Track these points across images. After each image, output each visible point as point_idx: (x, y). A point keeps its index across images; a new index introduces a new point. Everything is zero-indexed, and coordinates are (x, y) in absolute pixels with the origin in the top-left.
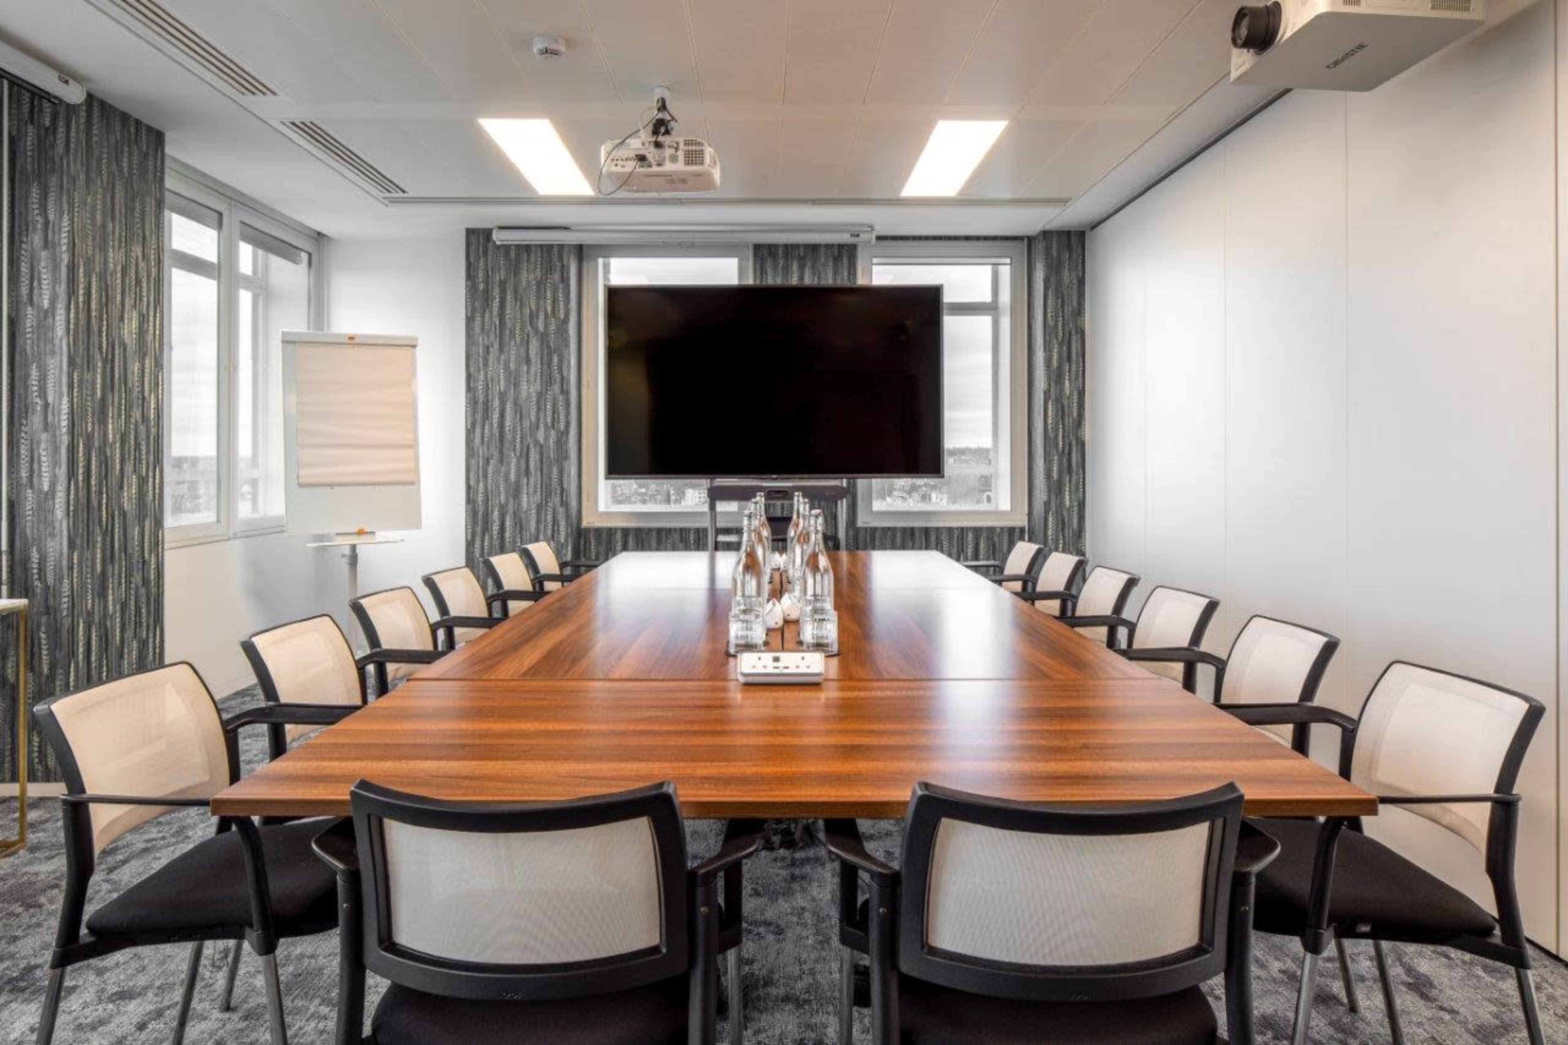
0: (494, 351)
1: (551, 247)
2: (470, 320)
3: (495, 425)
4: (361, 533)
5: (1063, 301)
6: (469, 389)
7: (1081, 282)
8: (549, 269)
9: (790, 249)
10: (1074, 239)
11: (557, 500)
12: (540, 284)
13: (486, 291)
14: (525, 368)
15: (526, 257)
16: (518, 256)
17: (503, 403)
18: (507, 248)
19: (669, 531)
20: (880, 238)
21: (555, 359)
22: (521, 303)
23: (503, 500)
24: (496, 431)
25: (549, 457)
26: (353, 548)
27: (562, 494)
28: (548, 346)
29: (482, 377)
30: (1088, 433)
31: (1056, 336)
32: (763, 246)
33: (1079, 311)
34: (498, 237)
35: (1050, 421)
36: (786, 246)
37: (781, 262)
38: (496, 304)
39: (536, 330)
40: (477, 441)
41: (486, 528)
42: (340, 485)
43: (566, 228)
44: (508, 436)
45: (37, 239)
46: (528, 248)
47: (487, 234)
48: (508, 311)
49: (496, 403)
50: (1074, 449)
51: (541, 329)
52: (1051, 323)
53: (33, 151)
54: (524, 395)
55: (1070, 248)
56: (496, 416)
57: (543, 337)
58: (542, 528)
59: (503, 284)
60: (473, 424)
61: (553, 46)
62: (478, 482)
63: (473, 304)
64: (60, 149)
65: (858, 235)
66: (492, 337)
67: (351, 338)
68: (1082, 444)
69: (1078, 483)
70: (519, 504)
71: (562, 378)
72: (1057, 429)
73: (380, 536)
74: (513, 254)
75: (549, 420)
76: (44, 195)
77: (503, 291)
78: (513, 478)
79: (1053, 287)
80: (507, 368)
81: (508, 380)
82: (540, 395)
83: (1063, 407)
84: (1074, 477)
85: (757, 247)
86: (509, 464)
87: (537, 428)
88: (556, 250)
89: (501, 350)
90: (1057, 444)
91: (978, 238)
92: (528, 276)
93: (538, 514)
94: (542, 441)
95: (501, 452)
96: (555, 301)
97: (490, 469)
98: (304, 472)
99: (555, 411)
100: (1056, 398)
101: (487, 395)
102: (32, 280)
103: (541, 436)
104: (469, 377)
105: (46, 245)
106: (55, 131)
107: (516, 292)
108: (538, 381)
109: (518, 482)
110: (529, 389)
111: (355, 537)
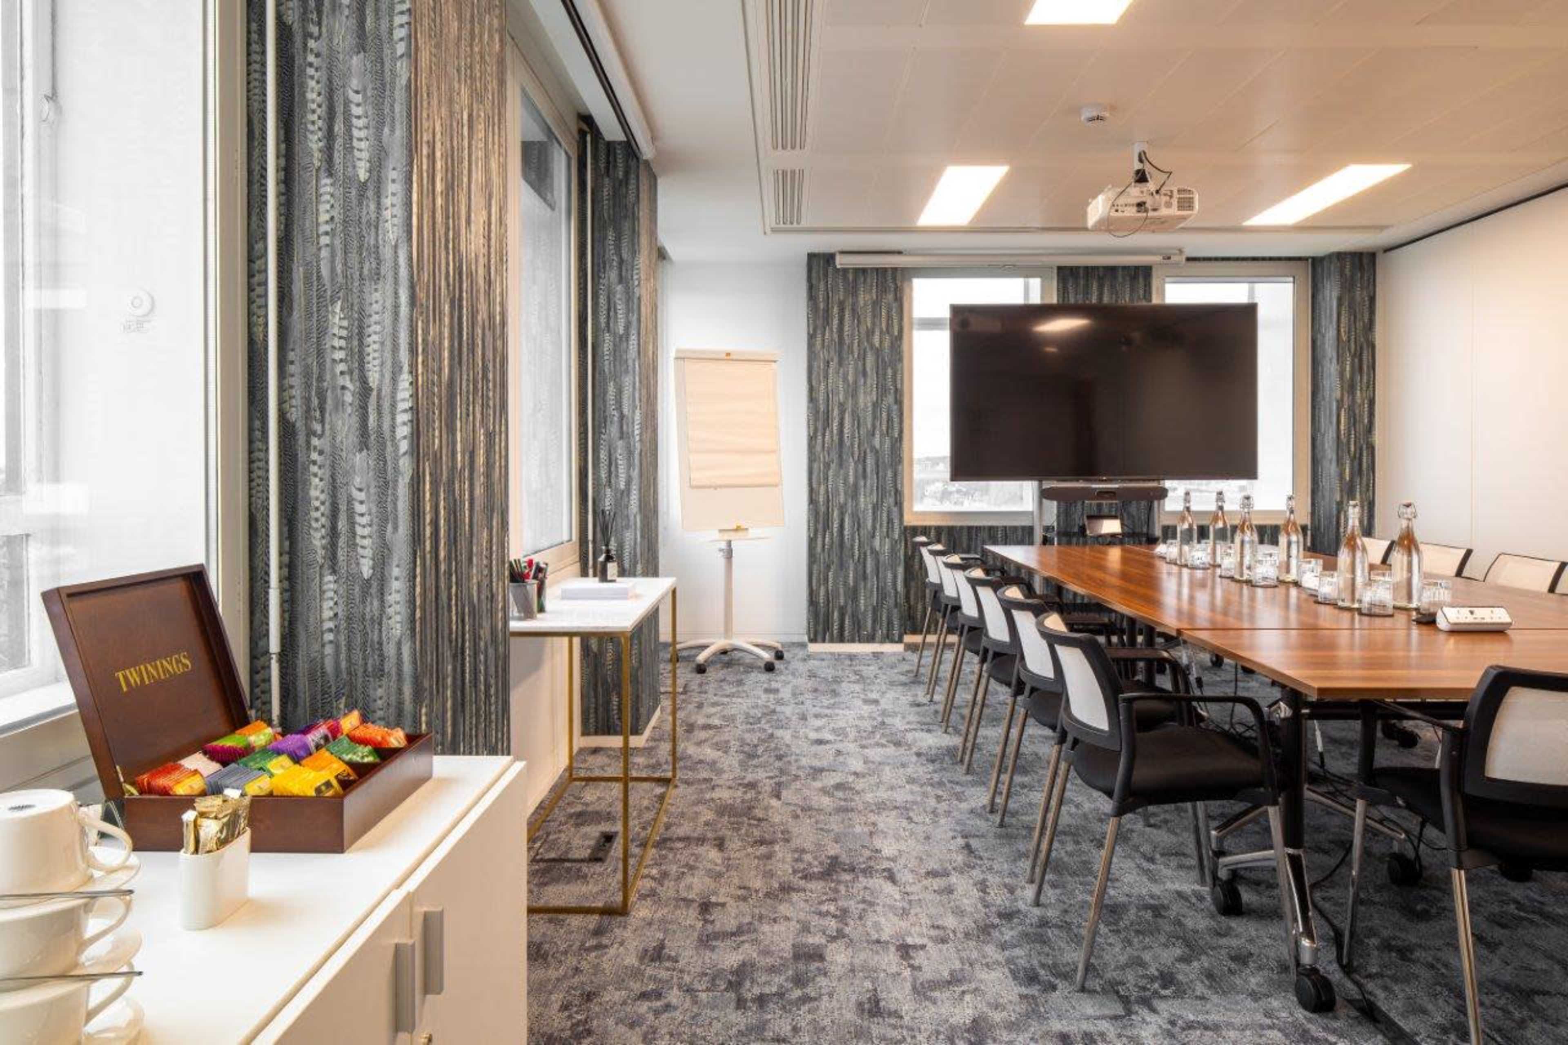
0: (833, 365)
1: (885, 270)
2: (811, 337)
3: (835, 432)
4: (738, 529)
5: (1355, 317)
6: (812, 399)
7: (1372, 299)
8: (883, 290)
9: (1089, 271)
10: (1365, 261)
11: (891, 500)
12: (876, 304)
13: (827, 311)
14: (862, 381)
15: (862, 279)
16: (855, 280)
17: (842, 413)
18: (845, 271)
19: (978, 529)
20: (1189, 259)
21: (890, 371)
22: (859, 321)
23: (842, 500)
24: (836, 438)
25: (884, 462)
26: (729, 543)
27: (896, 494)
28: (883, 360)
29: (822, 387)
30: (1378, 439)
31: (1349, 350)
32: (1065, 267)
33: (1370, 326)
34: (841, 261)
35: (1342, 427)
36: (1086, 268)
37: (1082, 282)
38: (836, 322)
39: (872, 346)
40: (818, 448)
41: (827, 526)
42: (721, 486)
43: (899, 253)
44: (847, 442)
45: (613, 275)
46: (864, 271)
47: (829, 258)
48: (846, 328)
49: (836, 412)
50: (1365, 454)
51: (877, 345)
52: (1344, 337)
53: (608, 200)
54: (861, 405)
55: (1361, 267)
56: (835, 424)
57: (878, 352)
58: (878, 526)
59: (842, 305)
60: (816, 431)
61: (1102, 114)
62: (819, 484)
63: (814, 321)
64: (632, 197)
65: (1169, 258)
66: (832, 353)
67: (728, 354)
68: (1371, 448)
69: (1368, 485)
70: (857, 505)
71: (896, 390)
72: (1349, 435)
73: (752, 532)
74: (851, 277)
75: (884, 428)
76: (618, 239)
77: (842, 311)
78: (851, 480)
79: (1346, 304)
80: (845, 379)
81: (846, 393)
82: (875, 405)
83: (1355, 414)
84: (1365, 479)
85: (1060, 269)
86: (847, 468)
87: (873, 435)
88: (890, 272)
89: (840, 364)
90: (1349, 448)
91: (1264, 259)
92: (864, 298)
93: (874, 513)
94: (878, 446)
95: (840, 456)
96: (889, 317)
97: (831, 473)
98: (695, 475)
99: (890, 420)
100: (1349, 407)
101: (828, 405)
102: (609, 310)
103: (877, 442)
104: (811, 389)
105: (621, 280)
106: (627, 184)
107: (853, 310)
108: (874, 393)
109: (856, 485)
110: (866, 400)
111: (732, 533)
